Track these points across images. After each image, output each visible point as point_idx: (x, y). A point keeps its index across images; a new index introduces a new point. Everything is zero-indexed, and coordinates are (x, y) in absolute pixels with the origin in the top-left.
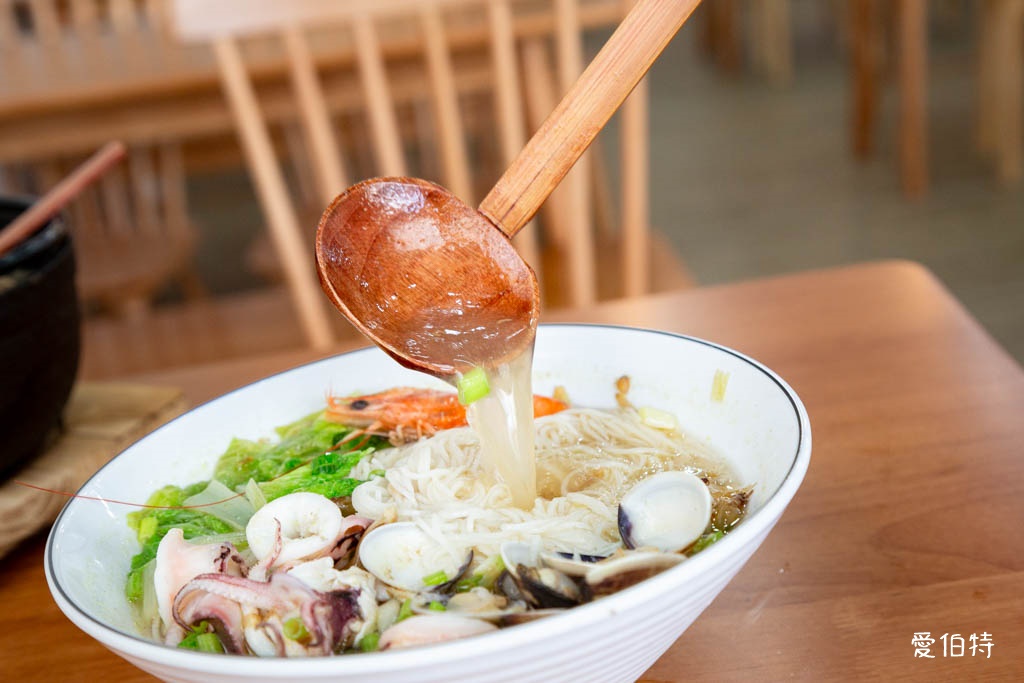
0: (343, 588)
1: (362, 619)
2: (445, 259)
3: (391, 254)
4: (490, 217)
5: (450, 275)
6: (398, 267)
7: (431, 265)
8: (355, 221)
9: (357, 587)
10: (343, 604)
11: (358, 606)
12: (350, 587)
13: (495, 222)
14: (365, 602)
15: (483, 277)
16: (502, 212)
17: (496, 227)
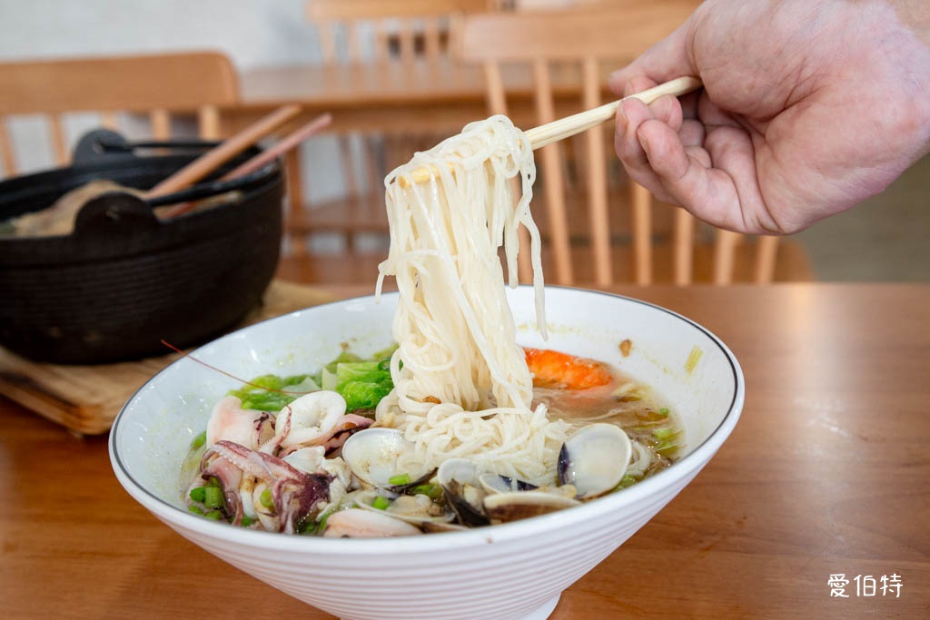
0: (322, 472)
1: (329, 502)
9: (333, 474)
10: (317, 486)
11: (329, 490)
12: (327, 473)
14: (335, 488)
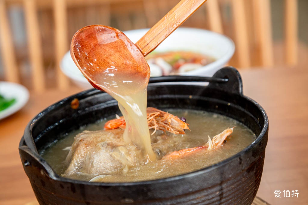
2: (119, 58)
3: (100, 52)
4: (139, 47)
5: (120, 64)
6: (101, 57)
7: (114, 59)
8: (89, 37)
13: (140, 49)
15: (132, 67)
16: (143, 46)
17: (140, 51)
